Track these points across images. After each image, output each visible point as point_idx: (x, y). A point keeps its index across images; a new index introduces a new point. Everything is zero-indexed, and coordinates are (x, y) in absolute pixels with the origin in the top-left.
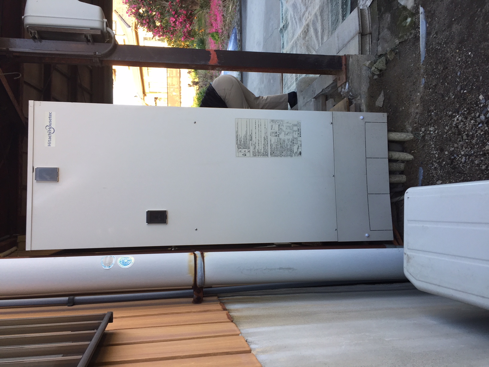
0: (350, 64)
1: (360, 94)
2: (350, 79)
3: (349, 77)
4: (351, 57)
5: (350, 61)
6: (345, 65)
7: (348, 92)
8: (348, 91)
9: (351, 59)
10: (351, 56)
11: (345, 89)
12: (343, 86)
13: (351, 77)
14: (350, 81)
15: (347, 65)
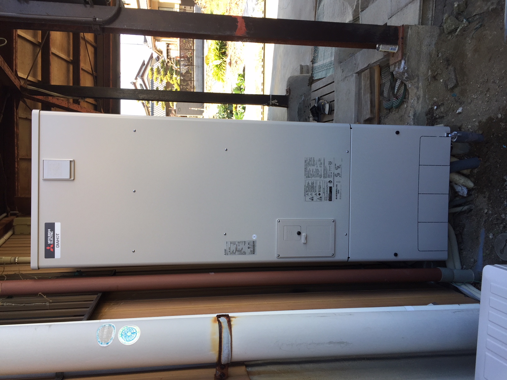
0: (408, 37)
1: (418, 76)
2: (407, 56)
3: (406, 54)
4: (410, 29)
5: (409, 33)
6: (402, 38)
7: (403, 73)
8: (403, 71)
9: (409, 31)
10: (410, 27)
11: (399, 68)
12: (397, 64)
13: (408, 54)
14: (406, 59)
15: (404, 38)
